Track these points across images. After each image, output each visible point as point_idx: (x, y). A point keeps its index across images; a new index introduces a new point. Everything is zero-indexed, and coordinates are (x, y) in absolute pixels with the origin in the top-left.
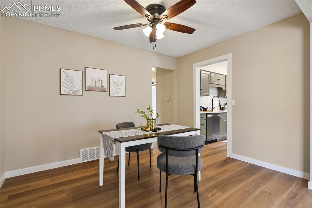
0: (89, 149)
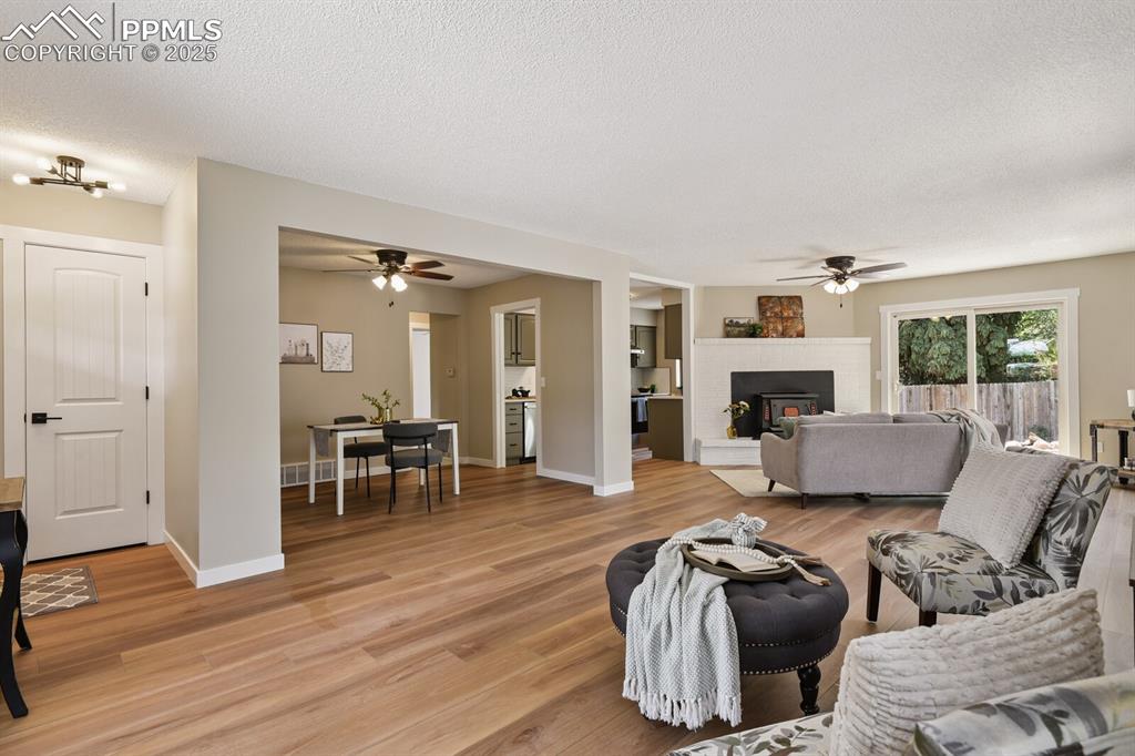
0: (297, 464)
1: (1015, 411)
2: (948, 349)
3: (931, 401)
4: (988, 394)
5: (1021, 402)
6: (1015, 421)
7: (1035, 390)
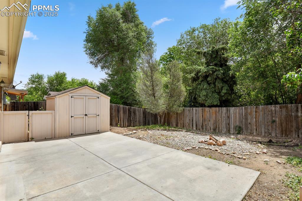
1: (231, 119)
2: (206, 93)
3: (203, 114)
4: (222, 112)
5: (233, 115)
6: (231, 123)
7: (238, 111)
